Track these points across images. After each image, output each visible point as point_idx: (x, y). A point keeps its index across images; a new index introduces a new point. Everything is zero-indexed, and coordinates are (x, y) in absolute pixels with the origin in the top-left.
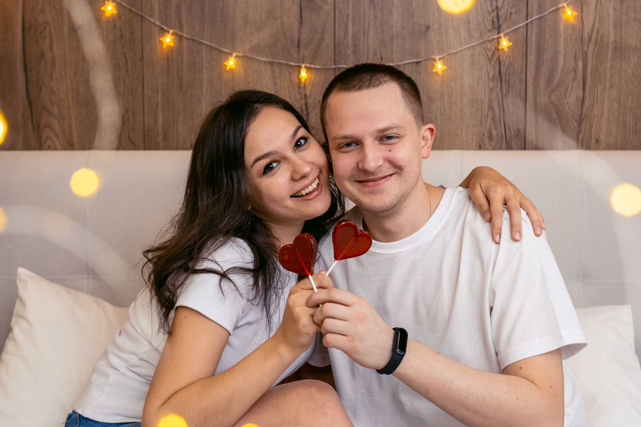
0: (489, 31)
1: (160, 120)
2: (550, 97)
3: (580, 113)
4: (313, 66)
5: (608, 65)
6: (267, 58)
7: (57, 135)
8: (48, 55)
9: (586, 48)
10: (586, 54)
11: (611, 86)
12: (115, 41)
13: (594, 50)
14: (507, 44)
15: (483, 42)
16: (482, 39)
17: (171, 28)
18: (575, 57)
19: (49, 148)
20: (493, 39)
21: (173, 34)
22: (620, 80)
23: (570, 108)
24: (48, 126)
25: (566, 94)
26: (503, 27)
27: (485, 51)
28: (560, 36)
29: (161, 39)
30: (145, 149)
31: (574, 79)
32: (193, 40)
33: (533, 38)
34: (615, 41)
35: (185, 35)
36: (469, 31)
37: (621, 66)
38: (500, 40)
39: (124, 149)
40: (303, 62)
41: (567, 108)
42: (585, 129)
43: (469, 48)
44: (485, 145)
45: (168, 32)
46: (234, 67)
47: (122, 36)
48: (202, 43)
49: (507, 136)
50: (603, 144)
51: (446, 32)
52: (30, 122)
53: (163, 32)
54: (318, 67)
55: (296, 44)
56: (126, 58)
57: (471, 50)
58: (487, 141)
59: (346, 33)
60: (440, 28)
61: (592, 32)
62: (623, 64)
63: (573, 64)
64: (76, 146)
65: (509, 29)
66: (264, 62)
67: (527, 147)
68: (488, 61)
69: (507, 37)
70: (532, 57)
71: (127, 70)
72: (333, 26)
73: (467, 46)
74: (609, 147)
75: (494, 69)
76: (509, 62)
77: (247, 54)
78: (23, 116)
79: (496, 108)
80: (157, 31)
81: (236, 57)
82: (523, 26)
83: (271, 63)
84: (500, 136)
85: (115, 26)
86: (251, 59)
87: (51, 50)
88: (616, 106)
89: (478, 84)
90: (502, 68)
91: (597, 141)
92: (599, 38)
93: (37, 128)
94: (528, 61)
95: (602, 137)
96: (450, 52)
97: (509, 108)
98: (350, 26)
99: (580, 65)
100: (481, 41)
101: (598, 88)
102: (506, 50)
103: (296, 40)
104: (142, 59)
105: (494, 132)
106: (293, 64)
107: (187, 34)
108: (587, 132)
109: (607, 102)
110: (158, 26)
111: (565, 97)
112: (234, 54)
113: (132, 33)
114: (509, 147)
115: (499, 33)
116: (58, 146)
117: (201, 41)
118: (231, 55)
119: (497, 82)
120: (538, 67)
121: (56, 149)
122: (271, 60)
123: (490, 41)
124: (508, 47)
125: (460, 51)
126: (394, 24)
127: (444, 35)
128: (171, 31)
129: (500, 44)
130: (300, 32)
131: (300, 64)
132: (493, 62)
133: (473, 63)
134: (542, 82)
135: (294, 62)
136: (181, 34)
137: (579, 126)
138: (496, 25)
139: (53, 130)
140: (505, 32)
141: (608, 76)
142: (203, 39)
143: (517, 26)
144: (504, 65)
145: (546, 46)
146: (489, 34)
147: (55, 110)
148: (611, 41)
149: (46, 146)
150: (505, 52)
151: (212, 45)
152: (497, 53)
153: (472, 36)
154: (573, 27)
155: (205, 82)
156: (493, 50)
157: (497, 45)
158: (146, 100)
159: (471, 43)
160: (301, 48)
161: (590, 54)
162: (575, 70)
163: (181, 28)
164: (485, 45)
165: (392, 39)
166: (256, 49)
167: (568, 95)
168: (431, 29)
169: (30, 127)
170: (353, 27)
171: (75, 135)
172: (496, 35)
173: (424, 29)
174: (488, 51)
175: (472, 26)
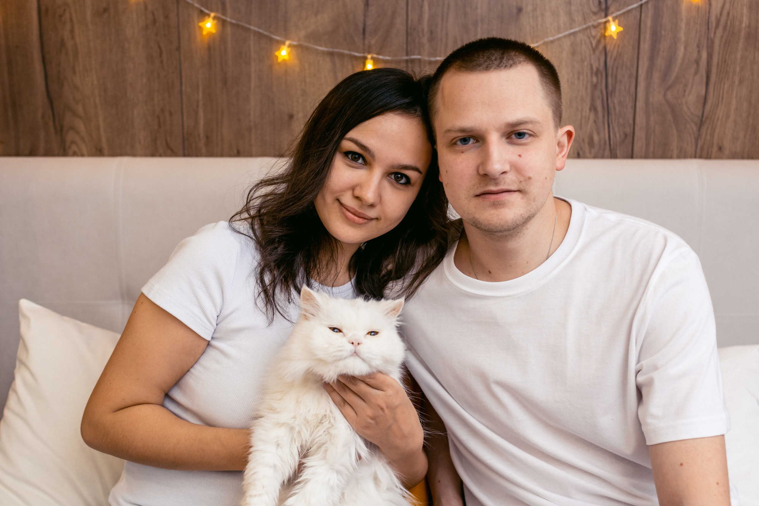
0: (595, 14)
1: (202, 122)
2: (665, 95)
3: (700, 114)
4: (381, 57)
5: (739, 56)
6: (326, 47)
7: (83, 139)
8: (69, 44)
9: (712, 35)
10: (713, 42)
11: (741, 82)
12: (146, 27)
13: (722, 37)
14: (617, 29)
15: (586, 28)
16: (585, 24)
17: (212, 11)
18: (698, 46)
19: (75, 154)
20: (599, 24)
21: (215, 18)
22: (752, 74)
23: (689, 109)
24: (72, 128)
25: (685, 91)
26: (612, 9)
27: (589, 38)
28: (682, 20)
29: (201, 24)
30: (185, 155)
31: (696, 73)
32: (238, 26)
33: (648, 23)
34: (749, 26)
35: (228, 19)
36: (569, 14)
37: (754, 57)
38: (608, 24)
39: (161, 156)
40: (369, 53)
41: (685, 108)
42: (706, 134)
43: (570, 35)
44: (584, 152)
45: (209, 15)
46: (287, 58)
47: (154, 21)
48: (249, 29)
49: (612, 142)
50: (727, 152)
51: (542, 15)
52: (51, 123)
53: (203, 15)
54: (388, 58)
55: (361, 30)
56: (160, 48)
57: (572, 37)
58: (587, 148)
59: (421, 17)
60: (534, 10)
61: (721, 14)
62: (756, 55)
63: (695, 55)
64: (106, 151)
65: (618, 11)
66: (323, 53)
67: (635, 155)
68: (592, 52)
69: (617, 21)
70: (645, 46)
71: (162, 62)
72: (405, 8)
73: (567, 33)
74: (735, 156)
75: (599, 60)
76: (618, 53)
77: (303, 43)
78: (43, 117)
79: (600, 108)
80: (195, 15)
81: (290, 46)
82: (636, 8)
83: (331, 54)
84: (602, 143)
85: (146, 8)
86: (307, 48)
87: (73, 38)
88: (745, 105)
89: (579, 79)
90: (608, 59)
91: (720, 148)
92: (729, 23)
93: (60, 131)
94: (641, 51)
95: (727, 145)
96: (546, 40)
97: (615, 108)
98: (426, 8)
99: (704, 55)
100: (584, 26)
101: (724, 84)
102: (615, 37)
103: (361, 26)
104: (178, 49)
105: (596, 138)
106: (357, 54)
107: (231, 18)
108: (708, 137)
109: (734, 101)
110: (197, 8)
111: (684, 96)
112: (287, 43)
113: (167, 17)
114: (613, 156)
115: (606, 16)
116: (84, 151)
117: (248, 26)
118: (284, 43)
119: (602, 76)
120: (652, 59)
121: (82, 155)
122: (331, 50)
123: (595, 27)
124: (618, 33)
125: (559, 39)
126: (479, 6)
127: (540, 19)
128: (212, 15)
129: (607, 29)
130: (365, 16)
131: (366, 55)
132: (597, 53)
133: (573, 53)
134: (657, 76)
135: (359, 53)
136: (224, 17)
137: (699, 130)
138: (603, 6)
139: (78, 133)
140: (614, 15)
141: (738, 69)
142: (250, 24)
143: (630, 8)
144: (611, 57)
145: (663, 33)
146: (595, 18)
147: (80, 109)
148: (744, 25)
149: (71, 152)
150: (613, 39)
151: (261, 31)
152: (603, 41)
153: (572, 20)
154: (698, 8)
155: (253, 76)
156: (598, 37)
157: (603, 31)
158: (184, 97)
159: (571, 29)
160: (367, 35)
161: (717, 42)
162: (697, 62)
163: (224, 11)
164: (589, 31)
165: (475, 24)
166: (314, 37)
167: (687, 93)
168: (524, 11)
169: (52, 130)
170: (430, 9)
171: (104, 140)
172: (603, 18)
173: (515, 11)
174: (592, 39)
175: (573, 8)
